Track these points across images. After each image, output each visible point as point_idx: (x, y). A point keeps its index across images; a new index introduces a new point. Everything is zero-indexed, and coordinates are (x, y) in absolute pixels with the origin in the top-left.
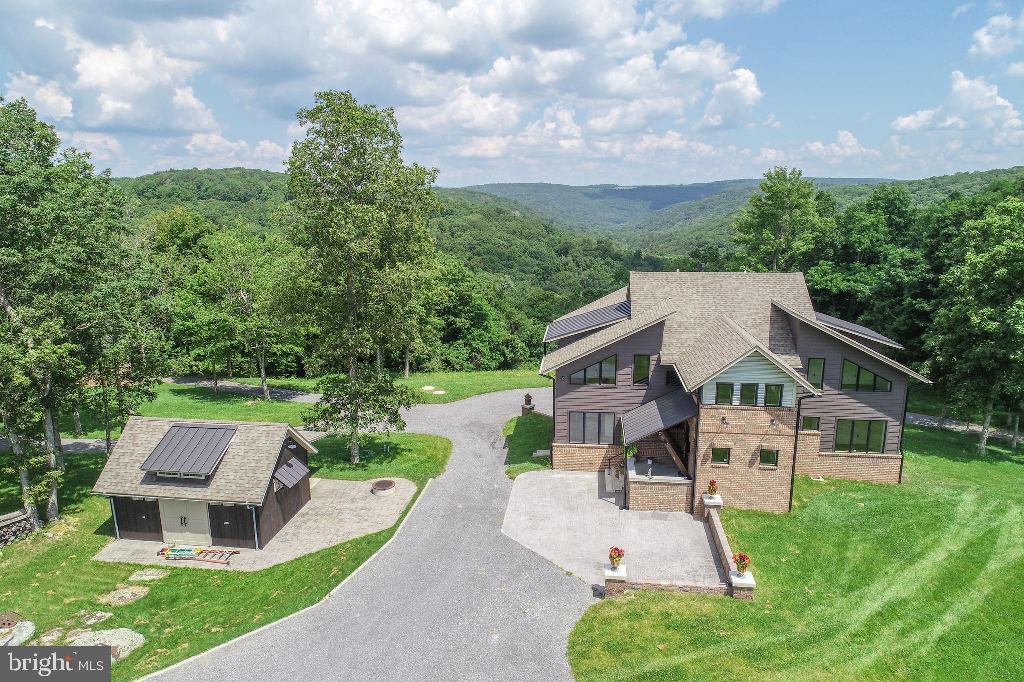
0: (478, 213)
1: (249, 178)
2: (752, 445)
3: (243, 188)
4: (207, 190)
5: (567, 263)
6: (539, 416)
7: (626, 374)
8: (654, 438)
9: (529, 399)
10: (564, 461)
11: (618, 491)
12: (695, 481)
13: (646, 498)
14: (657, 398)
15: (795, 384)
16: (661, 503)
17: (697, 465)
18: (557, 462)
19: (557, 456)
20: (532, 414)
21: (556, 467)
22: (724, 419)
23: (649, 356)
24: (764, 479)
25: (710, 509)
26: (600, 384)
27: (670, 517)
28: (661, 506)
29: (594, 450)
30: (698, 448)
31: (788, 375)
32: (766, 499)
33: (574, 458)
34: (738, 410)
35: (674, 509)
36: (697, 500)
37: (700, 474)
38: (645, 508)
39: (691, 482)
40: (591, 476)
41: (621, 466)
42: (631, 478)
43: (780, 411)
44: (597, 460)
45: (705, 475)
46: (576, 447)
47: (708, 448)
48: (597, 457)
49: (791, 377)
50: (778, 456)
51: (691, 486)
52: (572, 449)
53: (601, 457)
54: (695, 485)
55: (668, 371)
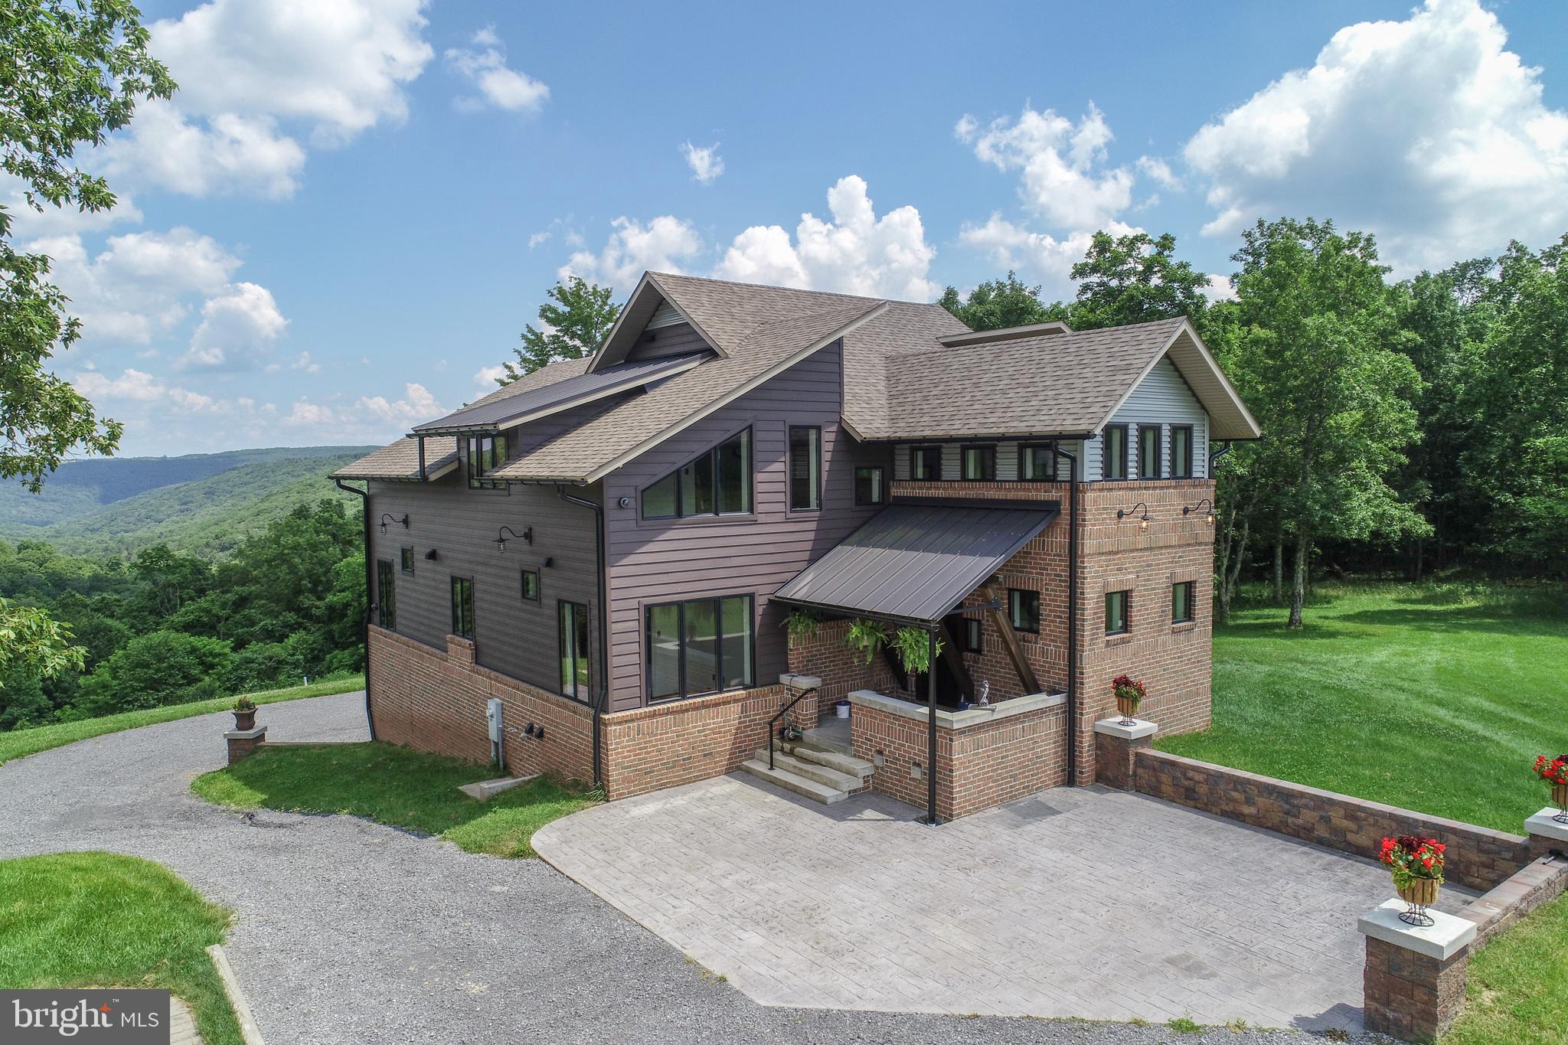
9: (247, 713)
10: (638, 765)
11: (854, 794)
12: (1074, 692)
13: (984, 774)
14: (841, 541)
15: (1207, 423)
16: (1011, 777)
17: (1082, 646)
18: (620, 774)
19: (618, 753)
20: (265, 751)
21: (616, 790)
22: (1120, 515)
23: (819, 429)
24: (1179, 657)
25: (1140, 750)
26: (717, 514)
27: (1052, 804)
28: (1011, 787)
29: (713, 712)
30: (1084, 599)
31: (1199, 401)
32: (1183, 705)
33: (663, 749)
34: (1140, 488)
35: (1035, 784)
36: (1086, 742)
37: (1088, 670)
38: (984, 801)
39: (1064, 701)
40: (727, 787)
41: (790, 740)
42: (957, 721)
43: (1195, 486)
44: (720, 742)
45: (1095, 671)
46: (667, 714)
47: (1099, 597)
48: (720, 732)
49: (1203, 407)
50: (1190, 596)
51: (1065, 712)
52: (657, 722)
53: (730, 731)
54: (1075, 703)
55: (858, 469)
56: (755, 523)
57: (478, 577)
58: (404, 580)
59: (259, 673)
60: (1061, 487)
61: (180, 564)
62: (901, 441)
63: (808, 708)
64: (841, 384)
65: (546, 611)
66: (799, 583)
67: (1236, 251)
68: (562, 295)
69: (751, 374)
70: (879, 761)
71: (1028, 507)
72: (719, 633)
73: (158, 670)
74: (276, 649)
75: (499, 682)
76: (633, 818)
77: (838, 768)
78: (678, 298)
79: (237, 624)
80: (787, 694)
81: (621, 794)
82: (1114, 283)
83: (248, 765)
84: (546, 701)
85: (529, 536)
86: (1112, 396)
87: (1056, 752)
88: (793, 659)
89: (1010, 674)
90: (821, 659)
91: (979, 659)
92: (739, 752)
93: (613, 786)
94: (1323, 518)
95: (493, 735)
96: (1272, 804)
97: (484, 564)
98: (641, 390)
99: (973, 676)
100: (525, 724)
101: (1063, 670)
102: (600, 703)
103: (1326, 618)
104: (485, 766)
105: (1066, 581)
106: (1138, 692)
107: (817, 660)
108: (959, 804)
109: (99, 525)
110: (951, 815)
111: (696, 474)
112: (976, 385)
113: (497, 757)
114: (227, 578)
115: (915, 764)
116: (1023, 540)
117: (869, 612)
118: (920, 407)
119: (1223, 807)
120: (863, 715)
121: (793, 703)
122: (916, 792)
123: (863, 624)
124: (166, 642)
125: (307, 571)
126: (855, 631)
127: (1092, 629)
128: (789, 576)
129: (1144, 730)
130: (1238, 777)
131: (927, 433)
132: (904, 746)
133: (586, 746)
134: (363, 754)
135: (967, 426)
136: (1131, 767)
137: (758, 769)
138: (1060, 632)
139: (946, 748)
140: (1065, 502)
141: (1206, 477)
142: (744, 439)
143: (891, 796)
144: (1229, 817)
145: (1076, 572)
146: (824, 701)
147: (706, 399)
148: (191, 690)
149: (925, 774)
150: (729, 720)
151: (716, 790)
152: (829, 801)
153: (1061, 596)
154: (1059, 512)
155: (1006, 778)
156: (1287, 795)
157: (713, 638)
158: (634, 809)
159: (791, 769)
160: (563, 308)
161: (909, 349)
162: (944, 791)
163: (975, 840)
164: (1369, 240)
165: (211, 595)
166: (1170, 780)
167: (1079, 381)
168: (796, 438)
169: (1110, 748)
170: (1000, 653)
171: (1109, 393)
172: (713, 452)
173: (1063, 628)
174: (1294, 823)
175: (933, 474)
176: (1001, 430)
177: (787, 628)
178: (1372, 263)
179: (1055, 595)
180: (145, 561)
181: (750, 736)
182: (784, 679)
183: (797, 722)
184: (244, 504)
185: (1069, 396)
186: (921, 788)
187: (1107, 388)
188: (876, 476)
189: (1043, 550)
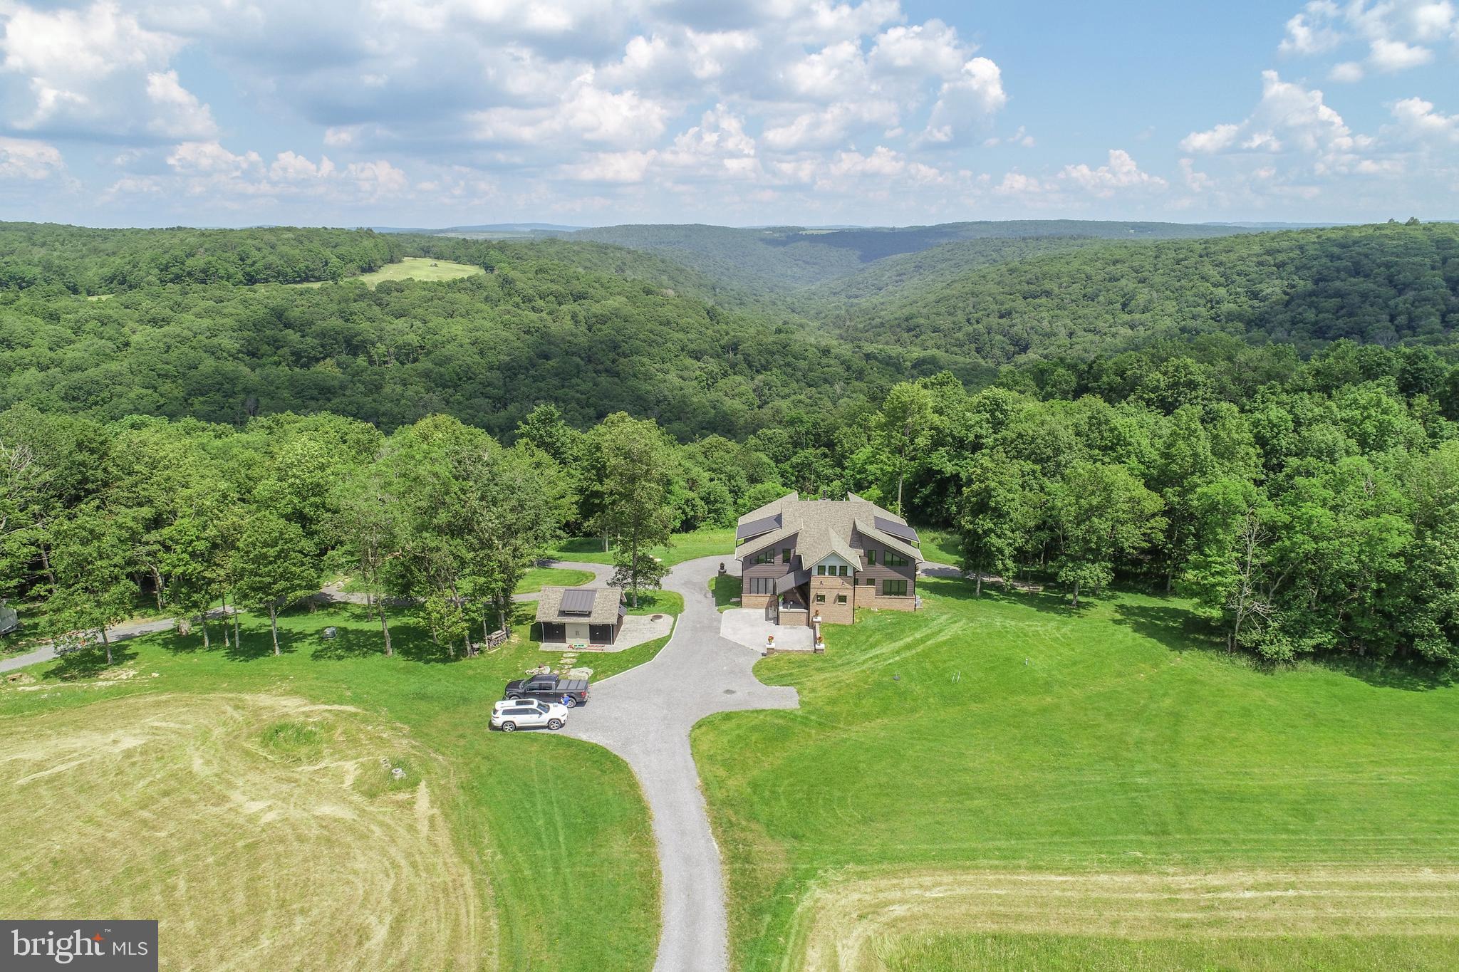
0: (619, 294)
1: (306, 242)
2: (835, 593)
3: (302, 260)
4: (254, 263)
5: (737, 364)
6: (729, 577)
7: (779, 559)
8: (790, 592)
9: (722, 566)
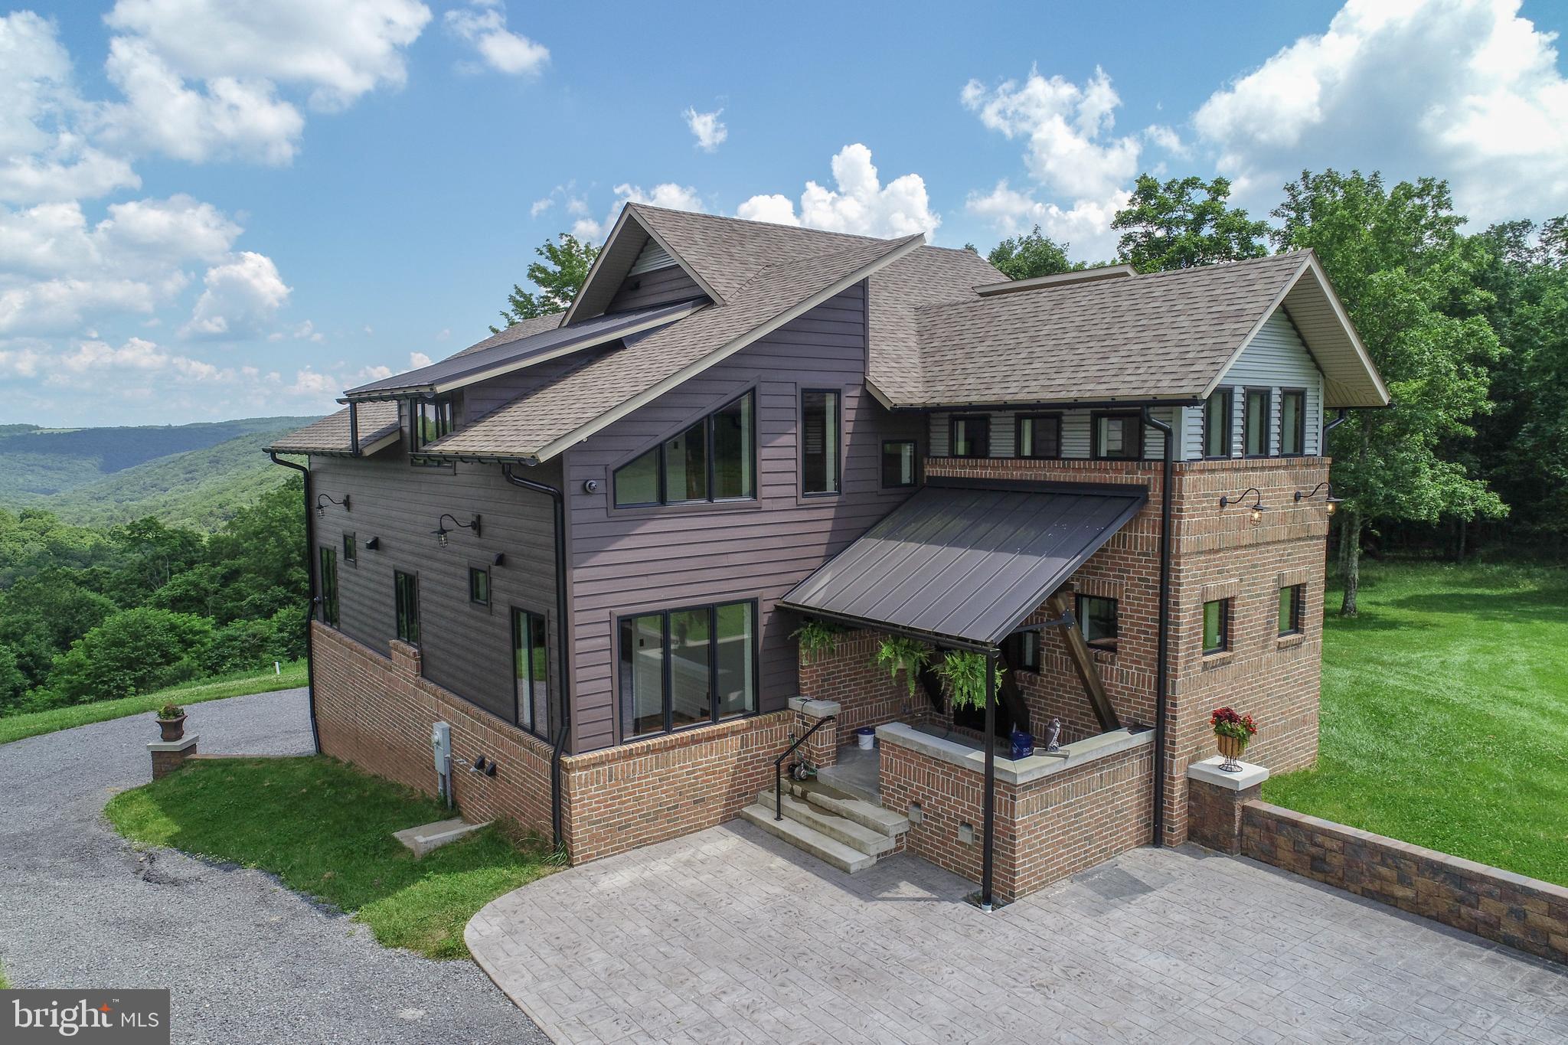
2: (1268, 578)
7: (781, 458)
10: (610, 818)
11: (884, 858)
12: (1164, 728)
13: (1053, 838)
14: (865, 532)
15: (1321, 387)
16: (1086, 839)
17: (1176, 670)
18: (587, 831)
19: (584, 805)
20: (194, 766)
21: (581, 852)
22: (1223, 503)
23: (838, 393)
24: (1285, 679)
25: (1248, 803)
26: (710, 500)
27: (1139, 875)
28: (1085, 852)
29: (706, 748)
30: (1178, 611)
31: (1314, 359)
32: (1288, 737)
33: (642, 797)
34: (1246, 469)
35: (1114, 846)
36: (1178, 791)
37: (1182, 701)
38: (1052, 872)
39: (1150, 739)
40: (721, 843)
41: (801, 779)
42: (1022, 774)
43: (1308, 466)
44: (715, 785)
45: (1190, 702)
46: (647, 753)
47: (1196, 608)
48: (714, 773)
49: (1318, 367)
50: (1298, 602)
51: (1150, 753)
52: (635, 764)
53: (727, 770)
54: (1164, 741)
55: (884, 442)
56: (758, 510)
57: (423, 573)
58: (347, 572)
59: (242, 651)
60: (1150, 468)
61: (170, 536)
62: (939, 409)
63: (825, 741)
64: (865, 338)
65: (498, 619)
66: (812, 586)
67: (1277, 206)
68: (553, 254)
69: (754, 322)
70: (915, 815)
71: (1103, 493)
72: (713, 636)
73: (136, 649)
74: (259, 626)
75: (447, 702)
76: (601, 893)
77: (864, 822)
78: (664, 235)
79: (225, 598)
80: (798, 722)
81: (588, 856)
82: (1160, 234)
83: (171, 783)
84: (499, 731)
85: (477, 526)
86: (1222, 350)
87: (1139, 804)
88: (804, 678)
89: (1077, 700)
90: (840, 677)
91: (1036, 680)
92: (739, 796)
93: (578, 847)
94: (1387, 497)
95: (440, 766)
96: (1438, 887)
97: (430, 558)
98: (618, 345)
99: (1028, 700)
100: (475, 756)
101: (1148, 699)
102: (561, 740)
103: (1378, 604)
104: (431, 802)
105: (1154, 588)
106: (1247, 730)
107: (834, 678)
108: (1022, 879)
109: (105, 494)
110: (1012, 894)
111: (687, 449)
112: (1033, 339)
113: (445, 791)
114: (219, 550)
115: (963, 823)
116: (1103, 536)
117: (904, 627)
118: (962, 366)
119: (1364, 884)
120: (895, 756)
121: (806, 736)
122: (965, 860)
123: (896, 643)
124: (142, 620)
125: (296, 543)
126: (886, 651)
127: (1188, 649)
128: (800, 576)
129: (1253, 777)
130: (1388, 849)
131: (974, 398)
132: (949, 799)
133: (544, 792)
134: (302, 772)
135: (1027, 390)
136: (1237, 824)
137: (762, 818)
138: (1145, 651)
139: (1006, 808)
140: (1155, 487)
141: (1319, 454)
142: (745, 406)
143: (931, 861)
144: (1373, 898)
145: (1169, 576)
146: (842, 729)
147: (696, 353)
148: (169, 670)
149: (977, 838)
150: (726, 757)
151: (708, 849)
152: (853, 869)
153: (1147, 606)
154: (1146, 500)
155: (1080, 841)
156: (1461, 878)
157: (706, 642)
158: (603, 878)
159: (803, 820)
160: (553, 267)
161: (942, 299)
162: (1003, 862)
163: (1048, 935)
164: (1441, 187)
165: (199, 569)
166: (1291, 844)
167: (1172, 331)
168: (808, 405)
169: (1208, 799)
170: (1064, 674)
171: (1218, 347)
172: (705, 420)
173: (1150, 649)
174: (1470, 915)
175: (978, 449)
176: (1073, 395)
177: (798, 642)
178: (1444, 213)
179: (1138, 605)
180: (133, 533)
181: (751, 775)
182: (795, 703)
183: (810, 758)
184: (249, 472)
185: (1161, 351)
186: (971, 856)
187: (1214, 340)
188: (907, 451)
189: (1124, 547)
